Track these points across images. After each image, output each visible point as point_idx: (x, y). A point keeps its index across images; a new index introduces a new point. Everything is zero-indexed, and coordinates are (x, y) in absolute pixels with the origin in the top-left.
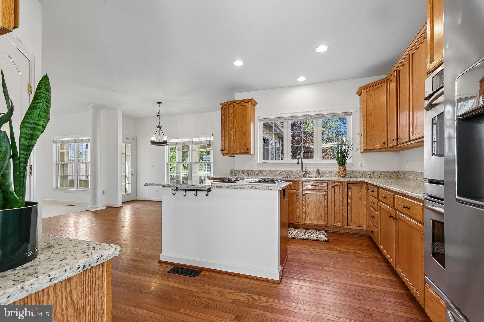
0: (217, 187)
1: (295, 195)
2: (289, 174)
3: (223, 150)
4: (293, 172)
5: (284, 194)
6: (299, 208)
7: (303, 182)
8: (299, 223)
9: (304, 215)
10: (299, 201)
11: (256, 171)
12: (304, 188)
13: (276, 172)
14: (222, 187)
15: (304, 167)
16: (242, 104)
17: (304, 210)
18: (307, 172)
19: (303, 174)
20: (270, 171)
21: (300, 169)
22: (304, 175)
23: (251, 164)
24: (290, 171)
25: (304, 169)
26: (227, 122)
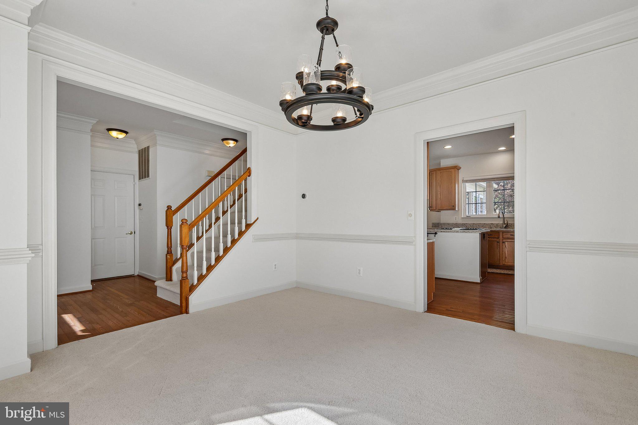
0: (441, 232)
1: (496, 243)
2: (492, 226)
3: (431, 207)
4: (495, 225)
5: (484, 237)
6: (499, 252)
7: (503, 232)
8: (500, 265)
9: (504, 258)
10: (499, 247)
11: (460, 224)
12: (504, 236)
13: (479, 224)
14: (444, 232)
15: (505, 220)
16: (448, 170)
17: (504, 254)
18: (508, 224)
19: (504, 226)
20: (474, 224)
21: (502, 222)
22: (505, 228)
23: (456, 218)
24: (492, 224)
25: (506, 222)
26: (435, 185)
